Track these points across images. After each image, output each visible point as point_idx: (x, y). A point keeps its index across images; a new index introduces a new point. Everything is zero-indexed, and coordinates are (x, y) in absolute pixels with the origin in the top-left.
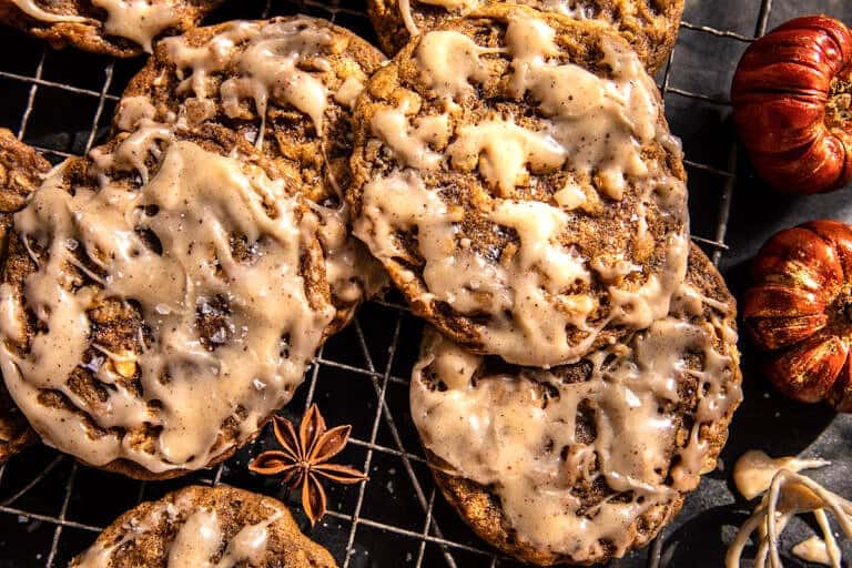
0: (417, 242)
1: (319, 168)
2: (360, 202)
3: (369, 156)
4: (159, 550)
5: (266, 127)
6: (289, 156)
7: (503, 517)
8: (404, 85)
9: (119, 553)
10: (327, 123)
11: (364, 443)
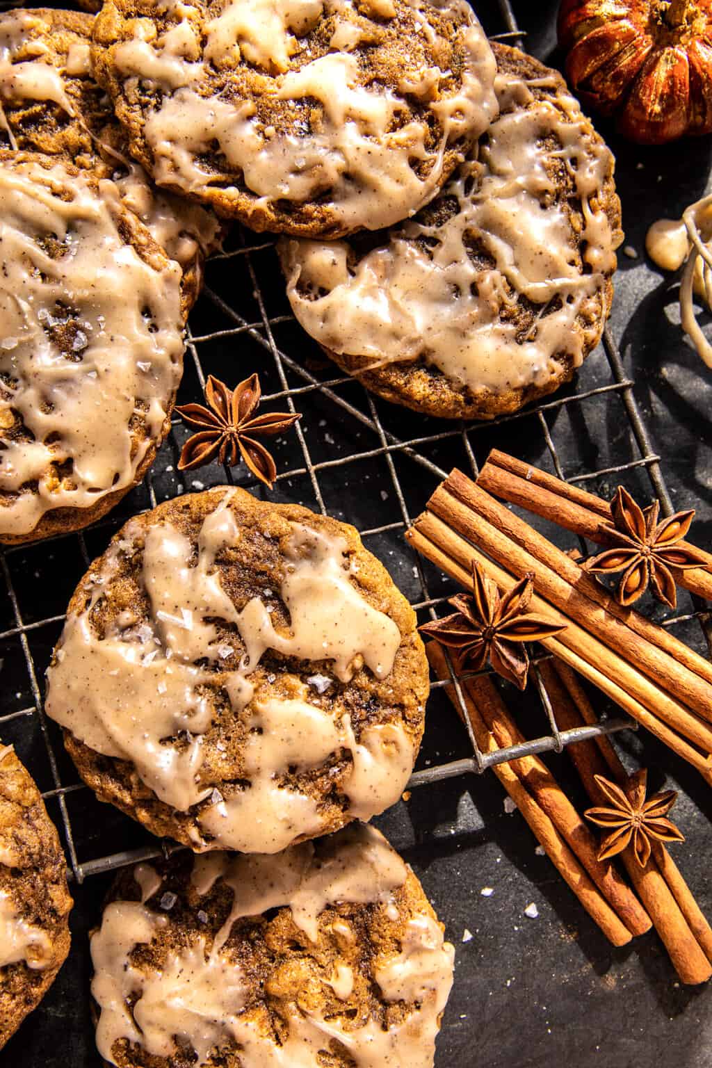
0: (224, 156)
1: (90, 148)
2: (148, 147)
3: (132, 99)
4: (134, 588)
5: (15, 136)
6: (51, 149)
7: (449, 381)
8: (128, 16)
9: (95, 614)
10: (74, 101)
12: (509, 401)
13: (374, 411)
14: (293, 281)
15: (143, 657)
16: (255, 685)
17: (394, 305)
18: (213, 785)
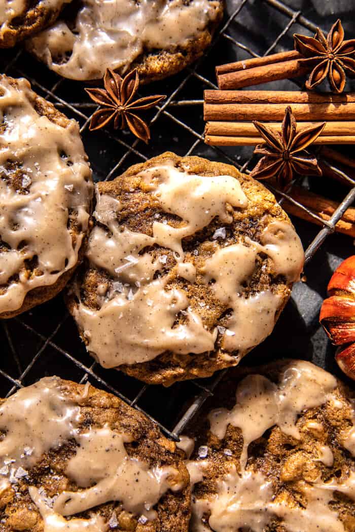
12: (205, 38)
14: (49, 59)
15: (127, 298)
16: (192, 262)
17: (111, 33)
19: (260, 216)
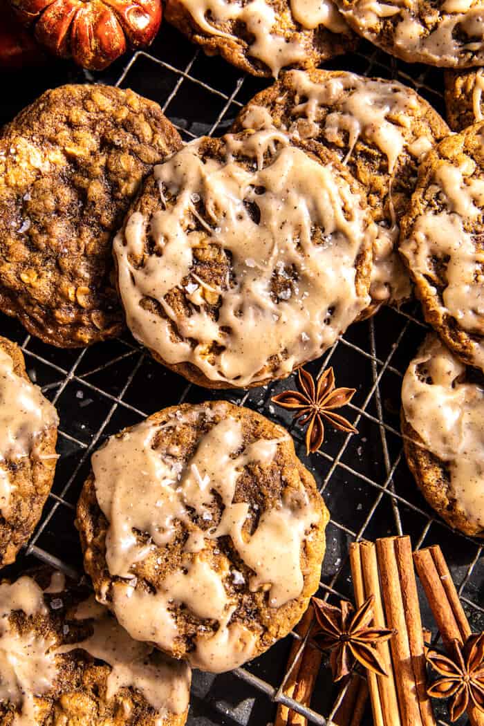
0: (446, 268)
1: (383, 197)
2: (412, 228)
3: (427, 197)
4: (193, 438)
5: (351, 156)
6: (363, 180)
7: (450, 488)
8: (466, 152)
9: (161, 432)
10: (397, 166)
11: (357, 409)
12: (471, 528)
13: (396, 464)
14: (420, 360)
15: (165, 478)
16: (205, 547)
17: (459, 423)
18: (137, 575)
19: (260, 622)
